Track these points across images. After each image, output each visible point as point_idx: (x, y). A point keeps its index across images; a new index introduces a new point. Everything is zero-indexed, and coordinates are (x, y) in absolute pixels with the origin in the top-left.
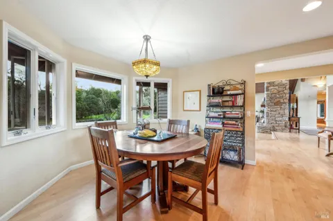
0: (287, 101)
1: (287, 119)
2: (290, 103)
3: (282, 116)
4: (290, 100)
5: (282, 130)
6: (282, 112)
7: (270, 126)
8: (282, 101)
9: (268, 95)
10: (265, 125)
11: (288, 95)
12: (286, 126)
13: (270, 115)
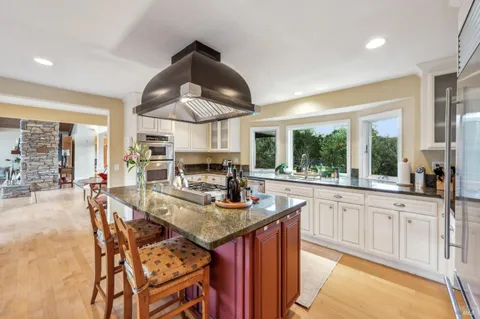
0: (56, 146)
1: (57, 171)
2: (60, 149)
3: (50, 167)
4: (60, 145)
5: (50, 187)
6: (49, 161)
7: (30, 184)
8: (49, 146)
9: (25, 135)
10: (19, 183)
11: (58, 139)
12: (54, 182)
13: (29, 166)
